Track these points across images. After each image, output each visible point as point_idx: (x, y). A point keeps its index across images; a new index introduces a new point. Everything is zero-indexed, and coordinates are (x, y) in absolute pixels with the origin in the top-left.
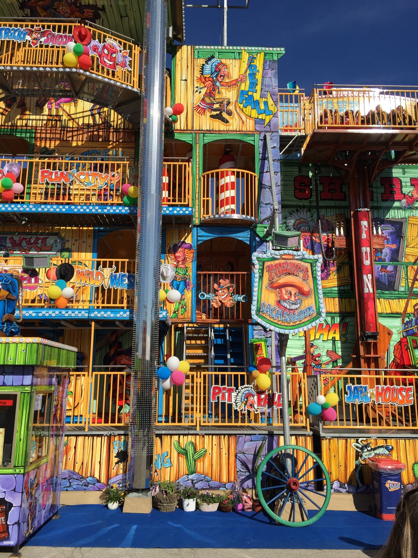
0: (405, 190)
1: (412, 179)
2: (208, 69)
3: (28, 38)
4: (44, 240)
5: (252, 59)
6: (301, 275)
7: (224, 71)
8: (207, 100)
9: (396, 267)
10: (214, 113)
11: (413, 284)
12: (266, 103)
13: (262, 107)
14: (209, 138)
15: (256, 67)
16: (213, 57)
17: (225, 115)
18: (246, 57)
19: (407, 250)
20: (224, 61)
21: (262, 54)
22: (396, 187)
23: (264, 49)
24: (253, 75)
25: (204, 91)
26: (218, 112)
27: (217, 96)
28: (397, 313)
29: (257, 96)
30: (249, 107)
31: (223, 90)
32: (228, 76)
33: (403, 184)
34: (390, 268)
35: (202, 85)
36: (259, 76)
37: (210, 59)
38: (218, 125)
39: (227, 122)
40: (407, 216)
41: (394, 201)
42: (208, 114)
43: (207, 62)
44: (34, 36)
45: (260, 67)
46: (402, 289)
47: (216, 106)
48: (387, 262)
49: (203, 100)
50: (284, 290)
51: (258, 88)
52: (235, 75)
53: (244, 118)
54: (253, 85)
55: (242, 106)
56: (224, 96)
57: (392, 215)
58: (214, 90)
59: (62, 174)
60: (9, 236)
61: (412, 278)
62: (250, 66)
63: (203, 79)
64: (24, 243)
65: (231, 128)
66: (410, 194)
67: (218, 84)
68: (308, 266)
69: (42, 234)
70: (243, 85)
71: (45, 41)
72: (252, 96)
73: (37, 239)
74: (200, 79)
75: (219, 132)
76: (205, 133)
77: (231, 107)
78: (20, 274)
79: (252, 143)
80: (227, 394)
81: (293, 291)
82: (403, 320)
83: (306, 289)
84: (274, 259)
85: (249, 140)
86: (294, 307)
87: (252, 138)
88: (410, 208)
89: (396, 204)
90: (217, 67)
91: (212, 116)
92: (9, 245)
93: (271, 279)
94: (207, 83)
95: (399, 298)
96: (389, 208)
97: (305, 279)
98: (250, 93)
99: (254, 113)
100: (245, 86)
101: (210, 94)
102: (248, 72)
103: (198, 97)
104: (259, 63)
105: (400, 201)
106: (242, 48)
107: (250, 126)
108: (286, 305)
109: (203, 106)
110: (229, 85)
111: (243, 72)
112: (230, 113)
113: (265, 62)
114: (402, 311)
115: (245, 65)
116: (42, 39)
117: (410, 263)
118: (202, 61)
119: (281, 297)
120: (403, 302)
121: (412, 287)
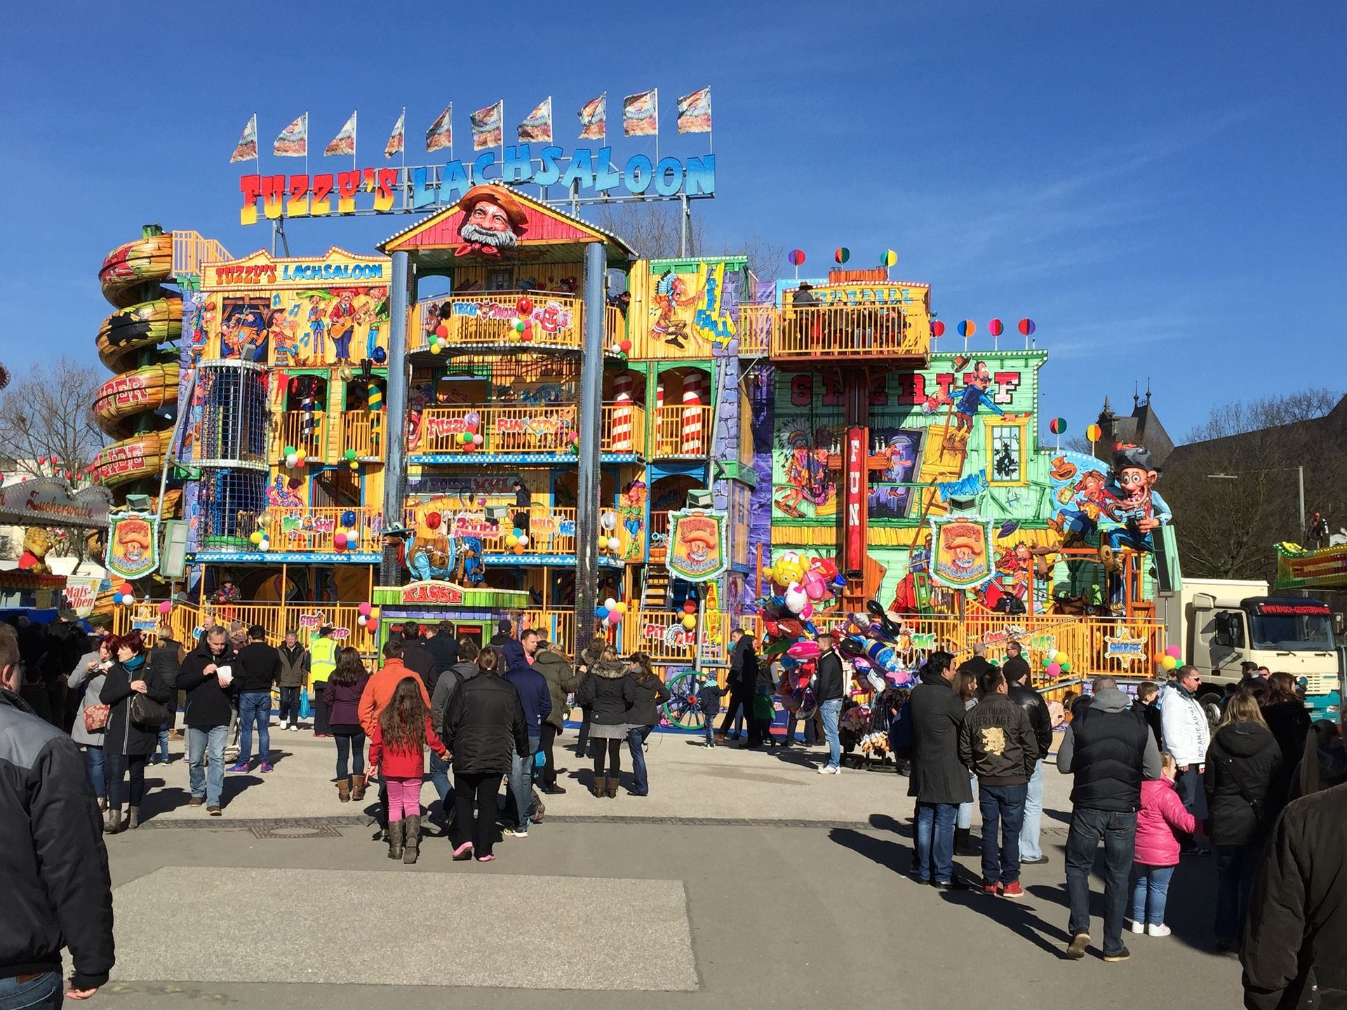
0: (928, 391)
1: (939, 376)
2: (664, 286)
3: (479, 312)
4: (505, 481)
5: (711, 271)
6: (709, 530)
7: (681, 287)
8: (662, 322)
9: (908, 490)
10: (670, 337)
11: (927, 510)
12: (724, 323)
13: (720, 328)
14: (664, 367)
15: (714, 280)
16: (669, 272)
17: (680, 339)
18: (704, 269)
19: (924, 468)
20: (681, 276)
21: (723, 264)
22: (917, 388)
23: (724, 258)
24: (711, 291)
25: (659, 312)
26: (673, 337)
27: (673, 319)
28: (904, 545)
29: (715, 316)
30: (707, 329)
31: (679, 310)
32: (685, 293)
33: (927, 382)
34: (901, 490)
35: (658, 306)
36: (718, 292)
37: (665, 275)
38: (674, 351)
39: (681, 346)
40: (928, 425)
41: (913, 405)
42: (663, 338)
43: (662, 279)
44: (484, 310)
45: (719, 281)
46: (913, 516)
47: (672, 329)
48: (898, 483)
49: (658, 324)
50: (693, 544)
51: (717, 306)
52: (692, 293)
53: (700, 342)
54: (711, 302)
55: (698, 328)
56: (680, 318)
57: (910, 423)
58: (670, 311)
59: (516, 422)
60: (473, 478)
61: (927, 502)
62: (708, 280)
63: (658, 299)
64: (487, 485)
65: (687, 354)
66: (934, 396)
67: (674, 303)
68: (715, 522)
69: (502, 475)
70: (701, 302)
71: (494, 315)
72: (709, 316)
73: (498, 480)
74: (656, 299)
75: (675, 359)
76: (659, 360)
77: (687, 330)
78: (484, 523)
79: (709, 370)
80: (659, 632)
81: (701, 544)
82: (911, 553)
83: (712, 543)
84: (687, 516)
85: (704, 366)
86: (701, 559)
87: (709, 365)
88: (933, 414)
89: (916, 409)
90: (673, 283)
91: (667, 341)
92: (473, 486)
93: (683, 534)
94: (662, 304)
95: (909, 527)
96: (907, 414)
97: (712, 534)
98: (708, 313)
99: (712, 336)
100: (702, 305)
101: (665, 316)
102: (707, 287)
103: (654, 319)
104: (718, 276)
105: (920, 404)
106: (701, 259)
107: (707, 351)
108: (694, 556)
109: (658, 329)
110: (686, 304)
111: (701, 287)
112: (686, 337)
113: (725, 274)
114: (910, 542)
115: (703, 279)
116: (491, 313)
117: (925, 484)
118: (657, 278)
119: (691, 550)
120: (913, 532)
121: (926, 514)
